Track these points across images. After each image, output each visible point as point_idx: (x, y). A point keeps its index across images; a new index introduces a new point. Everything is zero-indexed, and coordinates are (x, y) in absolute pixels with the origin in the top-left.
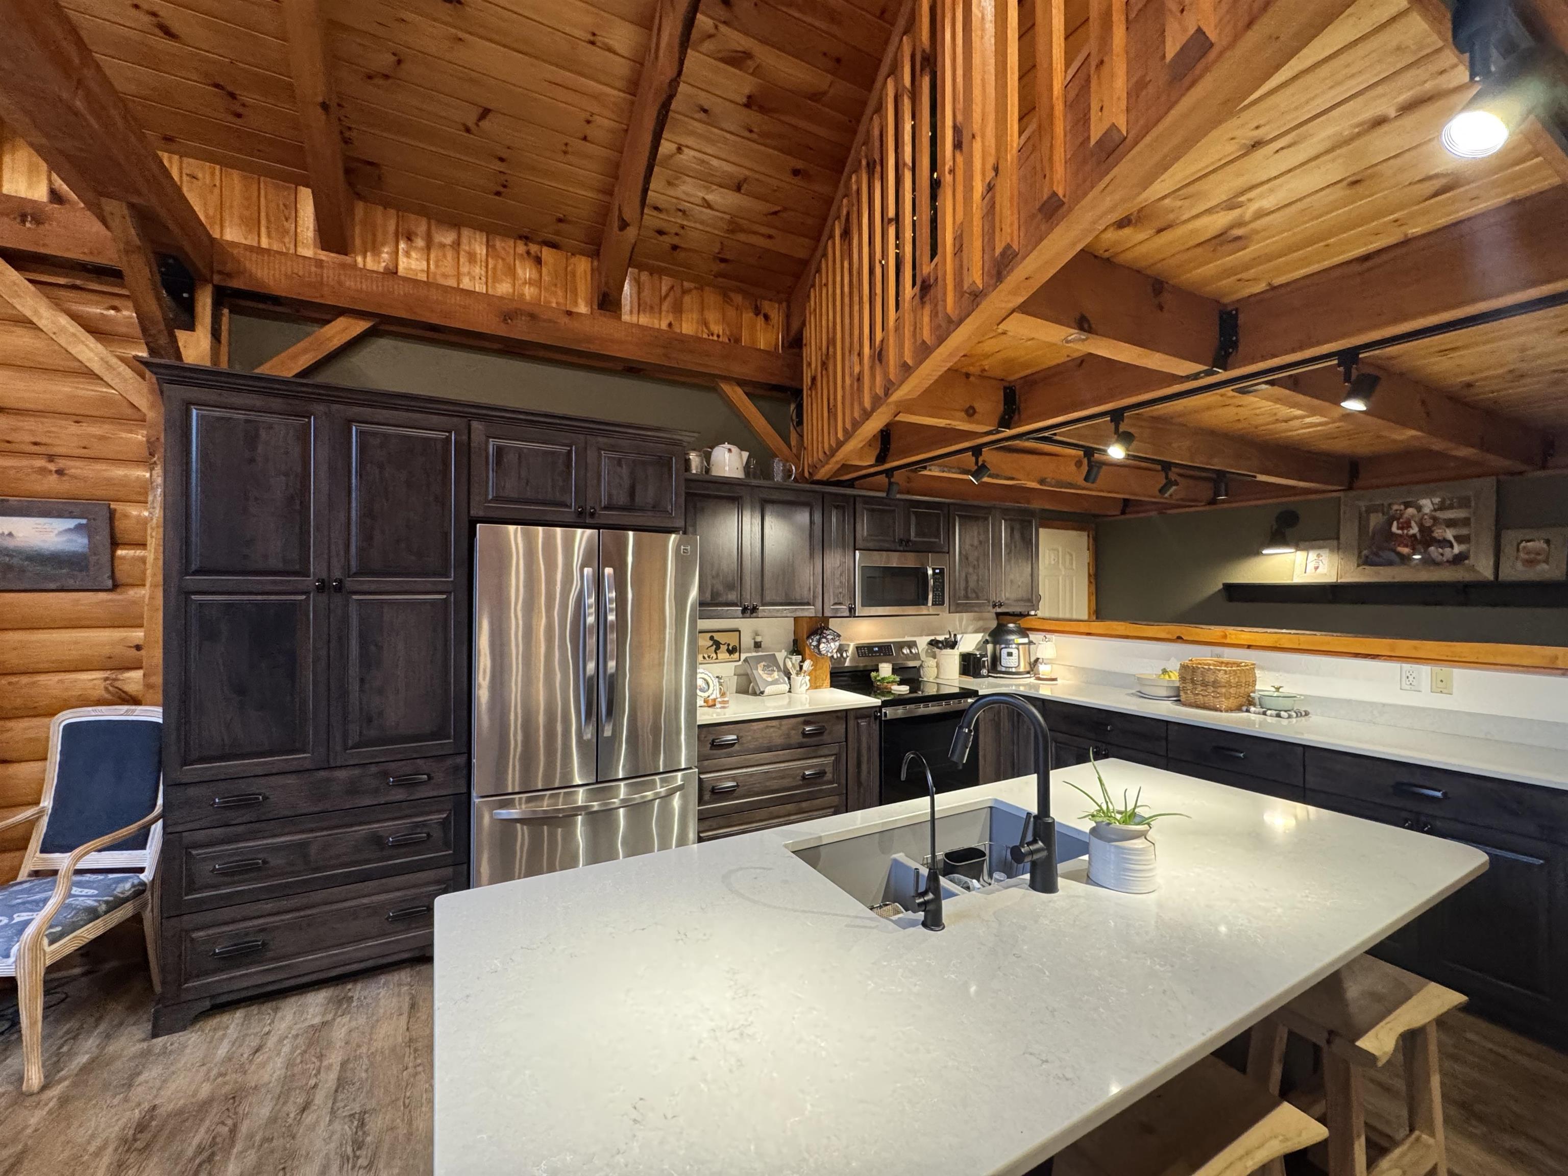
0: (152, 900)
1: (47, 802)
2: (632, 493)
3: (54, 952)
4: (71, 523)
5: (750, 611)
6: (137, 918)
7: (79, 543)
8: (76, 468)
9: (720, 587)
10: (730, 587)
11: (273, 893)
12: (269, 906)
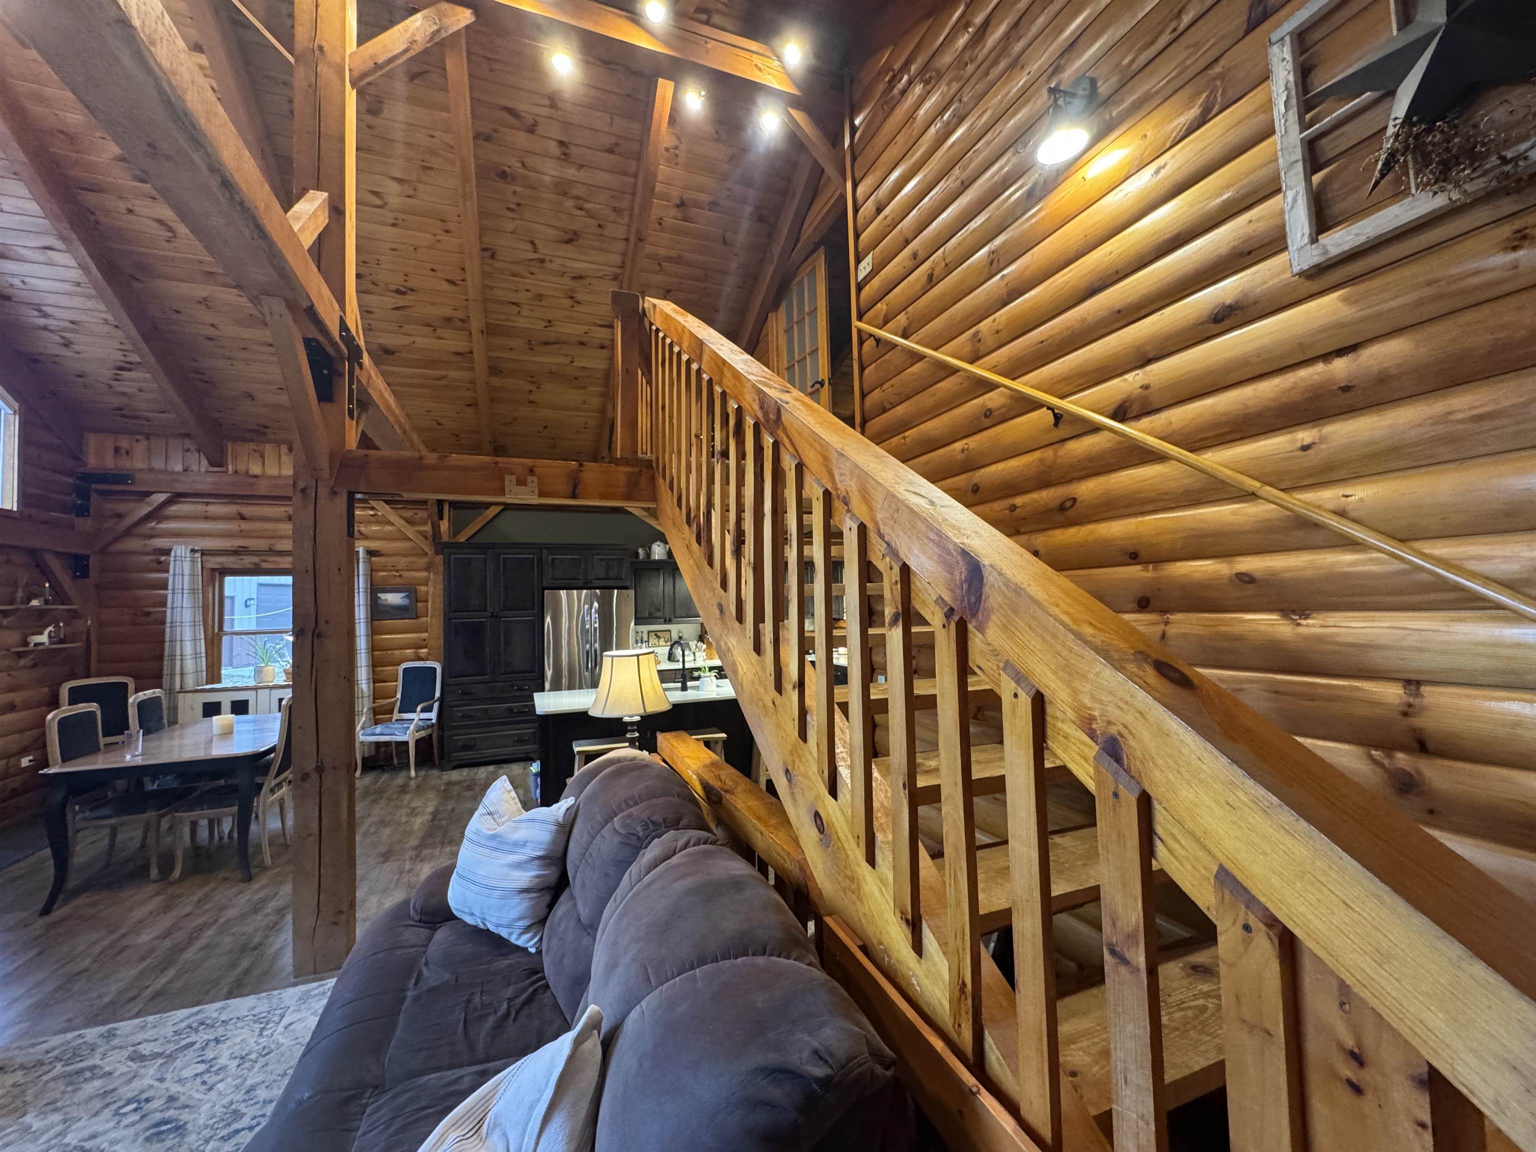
0: (435, 728)
1: (399, 696)
2: (607, 572)
3: (419, 735)
4: (403, 595)
5: (668, 621)
6: (430, 736)
7: (406, 602)
8: (406, 574)
9: (653, 610)
10: (658, 610)
11: (477, 726)
12: (476, 731)
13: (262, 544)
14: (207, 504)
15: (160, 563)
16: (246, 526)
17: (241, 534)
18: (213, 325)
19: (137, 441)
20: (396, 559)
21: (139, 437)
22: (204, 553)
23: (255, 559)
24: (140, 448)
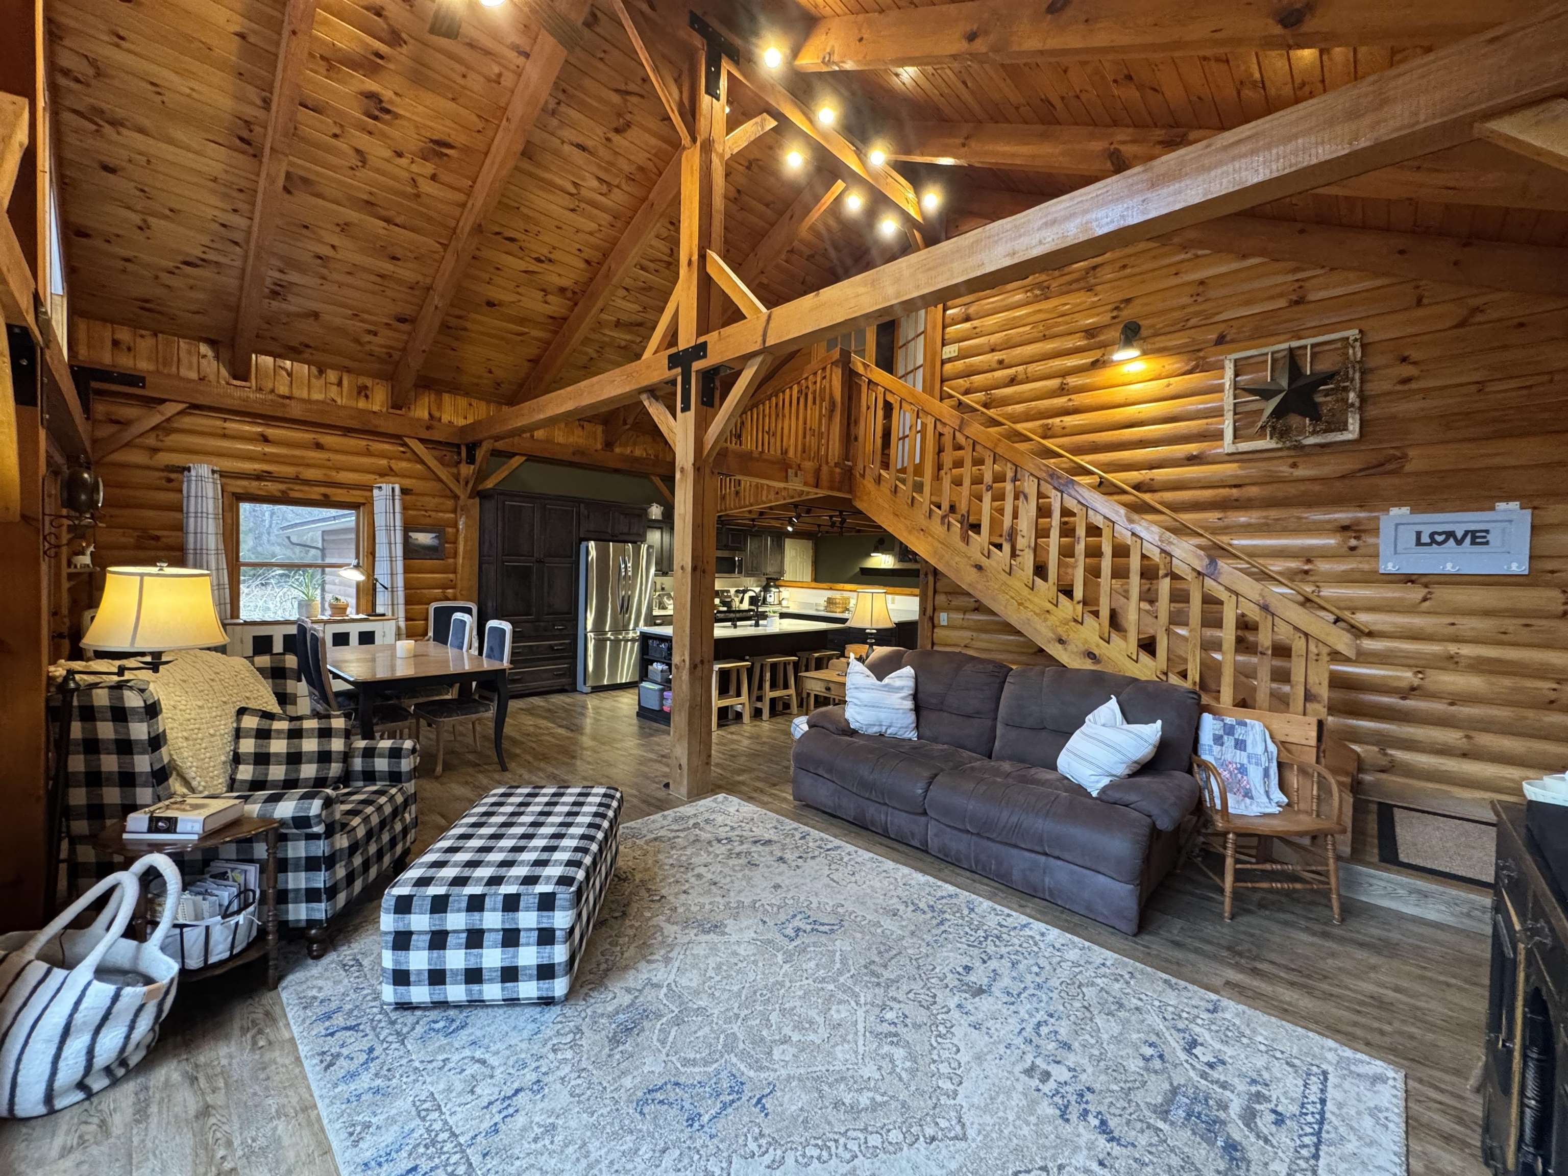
2: (629, 528)
4: (433, 535)
7: (435, 542)
8: (434, 514)
11: (524, 661)
13: (290, 471)
14: (225, 420)
15: (170, 480)
16: (269, 449)
17: (265, 458)
18: (333, 247)
19: (142, 336)
20: (427, 499)
21: (143, 332)
22: (223, 474)
23: (282, 487)
24: (145, 344)
